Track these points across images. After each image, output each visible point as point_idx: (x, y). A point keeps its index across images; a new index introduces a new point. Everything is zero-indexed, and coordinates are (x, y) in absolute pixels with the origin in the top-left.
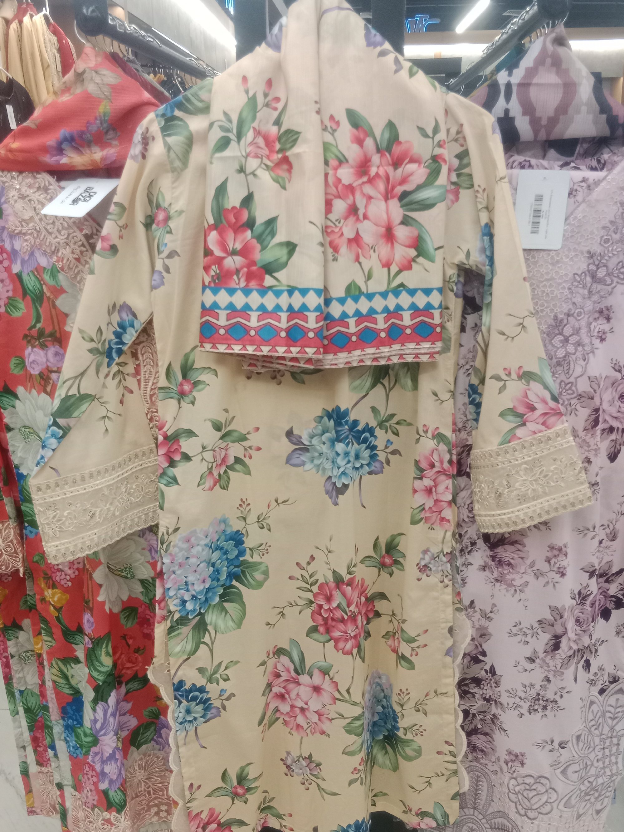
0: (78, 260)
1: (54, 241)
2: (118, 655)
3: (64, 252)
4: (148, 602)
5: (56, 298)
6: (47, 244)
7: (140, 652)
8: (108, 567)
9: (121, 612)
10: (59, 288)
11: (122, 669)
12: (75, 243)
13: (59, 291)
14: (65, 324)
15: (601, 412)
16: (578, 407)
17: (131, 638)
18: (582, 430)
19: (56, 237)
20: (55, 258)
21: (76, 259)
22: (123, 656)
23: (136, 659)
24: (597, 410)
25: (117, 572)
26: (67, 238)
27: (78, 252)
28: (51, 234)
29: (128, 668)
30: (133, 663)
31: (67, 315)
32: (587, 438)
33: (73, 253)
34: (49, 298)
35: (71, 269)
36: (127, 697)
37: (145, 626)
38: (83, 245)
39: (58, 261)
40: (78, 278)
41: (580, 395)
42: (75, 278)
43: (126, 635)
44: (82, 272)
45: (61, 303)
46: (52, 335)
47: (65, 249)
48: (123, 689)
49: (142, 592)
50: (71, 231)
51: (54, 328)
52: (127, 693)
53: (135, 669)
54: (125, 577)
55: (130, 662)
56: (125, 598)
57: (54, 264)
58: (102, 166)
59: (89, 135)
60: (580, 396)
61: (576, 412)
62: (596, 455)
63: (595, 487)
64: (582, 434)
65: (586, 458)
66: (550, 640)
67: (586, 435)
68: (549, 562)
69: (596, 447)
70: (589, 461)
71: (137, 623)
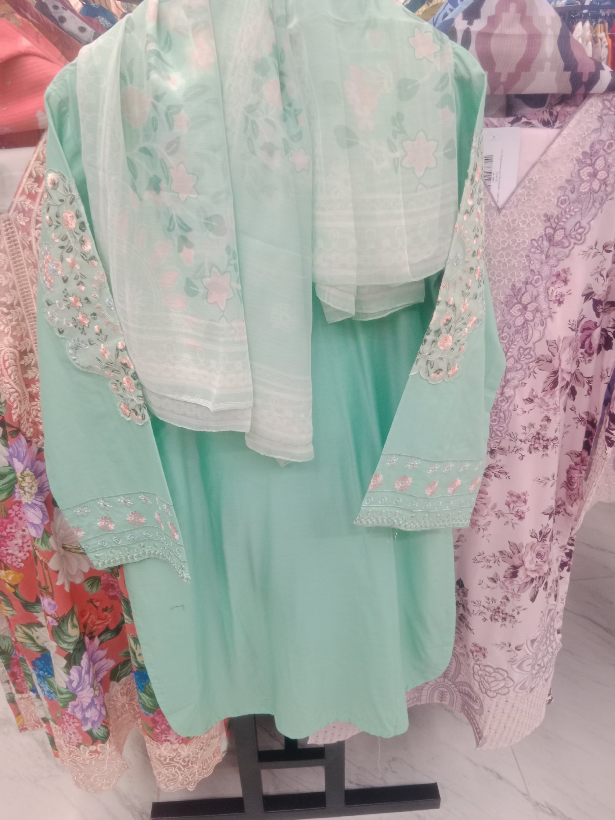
2: (86, 617)
4: (110, 571)
7: (109, 610)
8: (64, 548)
9: (85, 581)
11: (94, 626)
15: (559, 373)
16: (537, 370)
17: (97, 601)
18: (541, 391)
22: (92, 616)
23: (106, 616)
24: (555, 372)
25: (75, 549)
29: (99, 625)
30: (103, 620)
32: (547, 398)
36: (102, 646)
37: (112, 590)
43: (92, 599)
48: (97, 641)
52: (101, 643)
53: (106, 623)
55: (99, 619)
60: (539, 360)
61: (535, 375)
62: (555, 413)
63: (555, 442)
64: (541, 395)
65: (546, 416)
66: (509, 569)
67: (545, 396)
68: (509, 506)
69: (555, 406)
70: (548, 420)
71: (102, 589)
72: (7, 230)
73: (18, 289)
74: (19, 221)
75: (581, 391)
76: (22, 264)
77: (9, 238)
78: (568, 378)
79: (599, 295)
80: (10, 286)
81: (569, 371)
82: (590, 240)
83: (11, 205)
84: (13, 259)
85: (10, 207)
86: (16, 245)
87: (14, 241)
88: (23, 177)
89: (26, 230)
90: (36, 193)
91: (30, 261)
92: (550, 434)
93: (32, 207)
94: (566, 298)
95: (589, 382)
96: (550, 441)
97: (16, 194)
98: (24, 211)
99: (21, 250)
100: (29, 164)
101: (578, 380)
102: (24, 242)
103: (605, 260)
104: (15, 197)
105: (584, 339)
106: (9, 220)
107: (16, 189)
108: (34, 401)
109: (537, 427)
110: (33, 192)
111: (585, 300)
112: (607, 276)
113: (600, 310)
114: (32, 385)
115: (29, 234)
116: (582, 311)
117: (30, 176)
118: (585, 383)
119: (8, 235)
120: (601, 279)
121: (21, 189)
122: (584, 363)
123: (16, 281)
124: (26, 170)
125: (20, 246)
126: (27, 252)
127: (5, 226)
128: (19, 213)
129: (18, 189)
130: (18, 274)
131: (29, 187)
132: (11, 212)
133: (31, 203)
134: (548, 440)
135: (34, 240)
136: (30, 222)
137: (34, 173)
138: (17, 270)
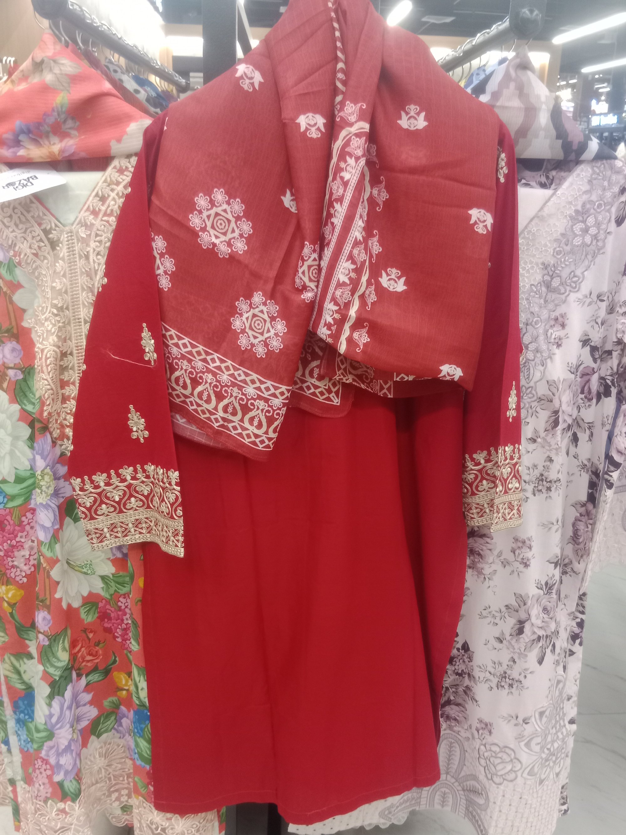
0: (36, 255)
1: (12, 235)
2: (77, 649)
3: (22, 246)
4: (109, 597)
5: (13, 292)
6: (4, 237)
7: (101, 645)
8: (68, 563)
9: (82, 606)
10: (16, 283)
11: (83, 662)
12: (33, 237)
13: (16, 286)
14: (22, 319)
15: (560, 413)
16: (538, 409)
17: (91, 632)
18: (543, 430)
19: (14, 231)
20: (12, 253)
21: (34, 254)
22: (83, 649)
23: (97, 652)
24: (556, 412)
25: (77, 568)
26: (25, 232)
27: (36, 246)
28: (8, 227)
29: (88, 661)
30: (94, 656)
31: (24, 311)
32: (549, 438)
33: (30, 247)
34: (5, 293)
35: (28, 264)
36: (88, 688)
37: (106, 620)
38: (41, 240)
39: (15, 256)
40: (36, 274)
41: (540, 398)
42: (33, 273)
43: (86, 629)
44: (41, 267)
45: (19, 298)
46: (8, 331)
47: (23, 243)
48: (84, 681)
49: (103, 588)
50: (28, 225)
51: (11, 324)
52: (87, 685)
53: (96, 661)
54: (86, 573)
55: (90, 654)
56: (85, 594)
57: (10, 258)
58: (60, 158)
59: (46, 127)
61: (537, 414)
62: (557, 454)
63: (557, 484)
64: (542, 434)
65: (548, 457)
66: (515, 625)
67: (547, 435)
68: (514, 553)
69: (556, 446)
70: (551, 460)
71: (98, 618)
72: (68, 241)
73: (70, 294)
74: (80, 233)
75: (583, 437)
76: (77, 272)
77: (69, 248)
78: (570, 421)
79: (595, 342)
80: (63, 291)
81: (570, 414)
82: (585, 288)
83: (76, 219)
84: (70, 267)
85: (74, 221)
86: (74, 255)
87: (73, 251)
88: (90, 196)
89: (85, 241)
90: (100, 210)
91: (84, 270)
92: (552, 475)
93: (93, 221)
94: (564, 341)
95: (590, 428)
96: (553, 483)
97: (81, 210)
98: (86, 225)
99: (77, 259)
100: (97, 185)
101: (580, 427)
102: (82, 253)
103: (599, 308)
104: (80, 213)
105: (583, 384)
106: (71, 232)
107: (81, 206)
108: (65, 403)
109: (541, 468)
110: (97, 209)
111: (583, 346)
112: (602, 324)
113: (597, 356)
114: (66, 387)
115: (88, 245)
116: (580, 356)
117: (97, 195)
118: (586, 428)
119: (68, 245)
120: (596, 326)
121: (86, 206)
122: (584, 408)
123: (69, 287)
124: (93, 190)
125: (77, 256)
126: (83, 261)
127: (67, 237)
128: (82, 226)
129: (84, 205)
130: (71, 281)
131: (94, 205)
132: (74, 226)
133: (93, 218)
134: (550, 482)
135: (92, 251)
136: (90, 235)
137: (100, 193)
138: (71, 277)
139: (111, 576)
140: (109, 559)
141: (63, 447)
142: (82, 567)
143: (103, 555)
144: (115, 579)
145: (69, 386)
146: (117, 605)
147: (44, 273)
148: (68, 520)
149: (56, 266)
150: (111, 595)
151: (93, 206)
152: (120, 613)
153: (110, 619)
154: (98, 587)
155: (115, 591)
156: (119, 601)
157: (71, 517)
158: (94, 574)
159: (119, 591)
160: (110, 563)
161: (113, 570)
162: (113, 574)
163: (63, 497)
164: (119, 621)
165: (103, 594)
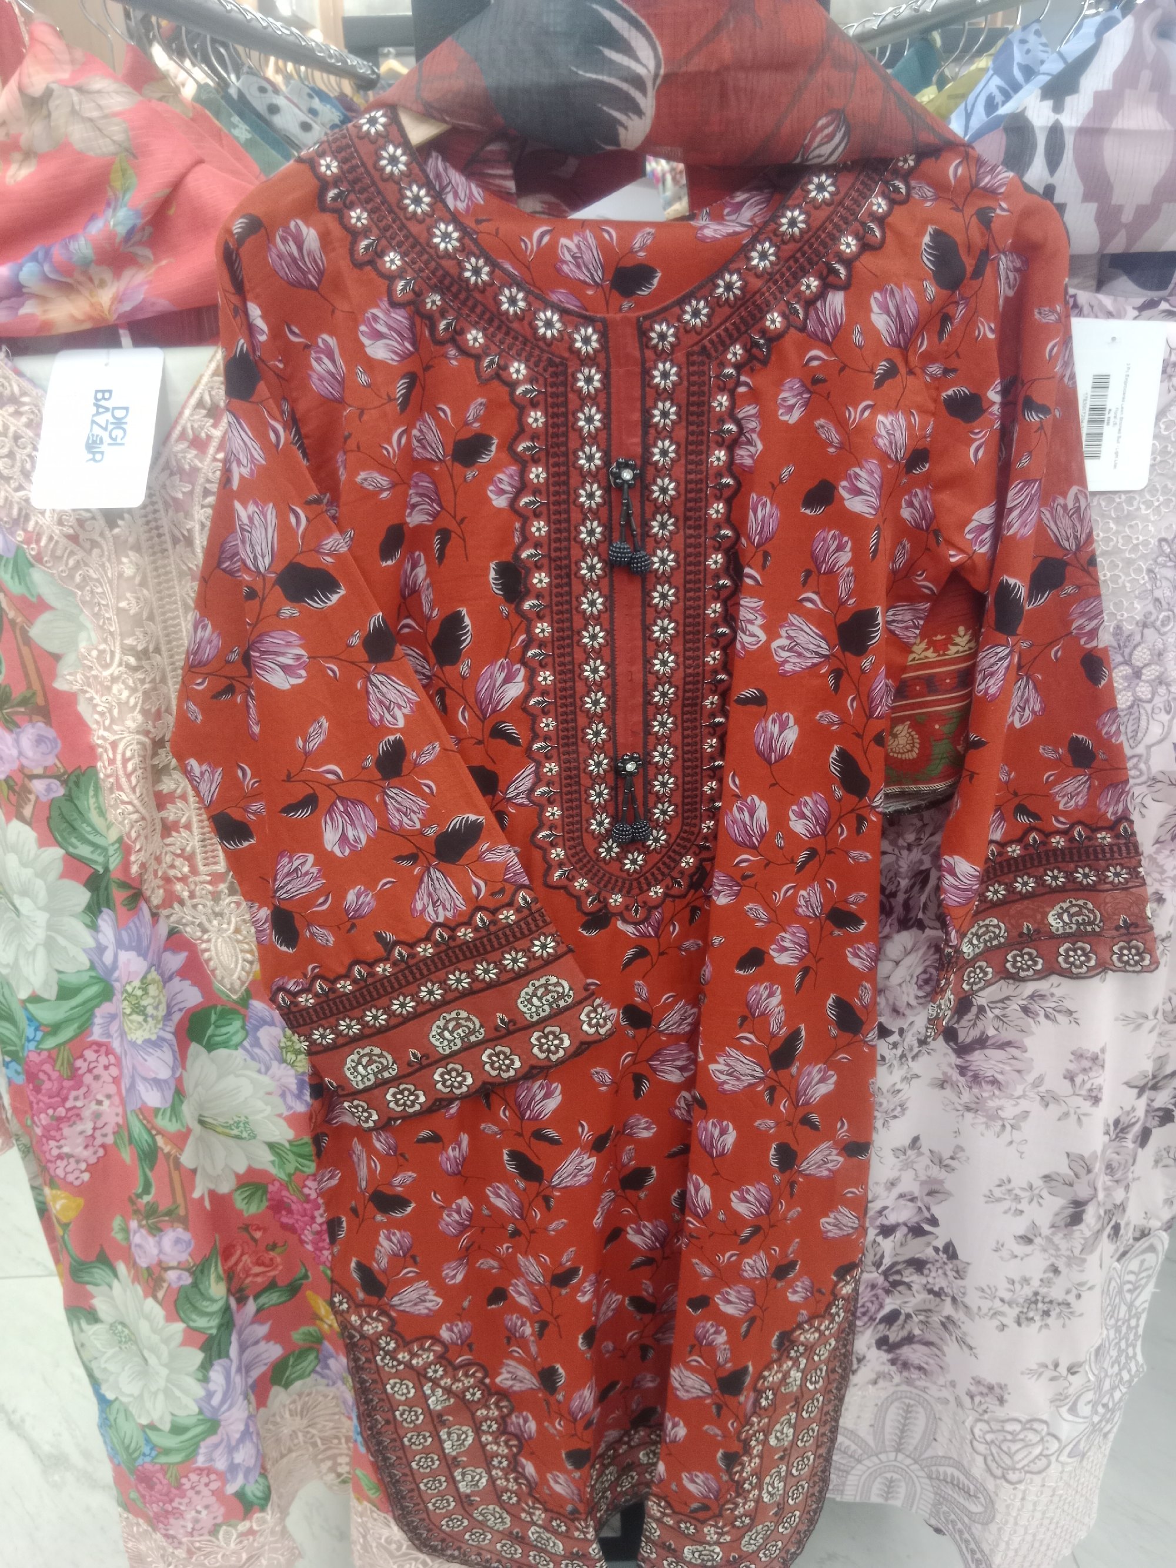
2: (234, 1259)
4: (285, 1177)
5: (30, 621)
7: (278, 1250)
8: (201, 1122)
9: (237, 1190)
10: (35, 600)
11: (247, 1277)
13: (34, 607)
14: (53, 675)
17: (258, 1229)
20: (20, 535)
21: (68, 537)
22: (245, 1257)
23: (272, 1259)
25: (222, 1131)
29: (256, 1275)
30: (267, 1266)
31: (57, 657)
34: (13, 623)
35: (59, 558)
36: (261, 1316)
37: (284, 1213)
39: (27, 541)
40: (78, 579)
43: (248, 1225)
44: (86, 565)
45: (42, 631)
46: (26, 701)
48: (250, 1307)
49: (273, 1162)
51: (30, 686)
52: (259, 1310)
53: (272, 1274)
54: (238, 1137)
55: (259, 1263)
56: (241, 1170)
57: (18, 548)
66: (1063, 1208)
68: (1072, 1080)
71: (268, 1207)
73: (158, 620)
74: (171, 488)
76: (171, 570)
77: (148, 523)
80: (145, 615)
83: (157, 459)
84: (154, 562)
86: (160, 536)
87: (158, 525)
88: (185, 407)
89: (182, 507)
90: (209, 437)
91: (184, 567)
93: (197, 462)
97: (167, 438)
98: (180, 472)
99: (169, 546)
100: (199, 382)
102: (177, 532)
104: (164, 444)
108: (170, 836)
110: (203, 435)
114: (169, 806)
115: (188, 515)
117: (200, 404)
121: (178, 429)
123: (155, 605)
124: (192, 393)
125: (168, 538)
126: (181, 546)
128: (173, 473)
129: (175, 428)
130: (159, 592)
131: (196, 426)
132: (155, 473)
133: (196, 456)
135: (197, 527)
136: (191, 492)
137: (207, 398)
138: (159, 584)
139: (287, 1145)
140: (280, 1115)
141: (172, 919)
142: (230, 1127)
143: (269, 1109)
144: (295, 1149)
145: (174, 803)
146: (301, 1192)
147: (95, 576)
148: (194, 1048)
149: (121, 563)
150: (289, 1175)
151: (192, 427)
152: (308, 1206)
153: (290, 1211)
154: (265, 1160)
155: (297, 1169)
156: (305, 1186)
157: (199, 1042)
158: (254, 1137)
159: (305, 1169)
160: (283, 1124)
161: (290, 1134)
162: (290, 1142)
163: (180, 1010)
164: (306, 1219)
165: (274, 1171)
